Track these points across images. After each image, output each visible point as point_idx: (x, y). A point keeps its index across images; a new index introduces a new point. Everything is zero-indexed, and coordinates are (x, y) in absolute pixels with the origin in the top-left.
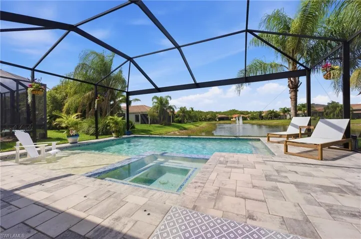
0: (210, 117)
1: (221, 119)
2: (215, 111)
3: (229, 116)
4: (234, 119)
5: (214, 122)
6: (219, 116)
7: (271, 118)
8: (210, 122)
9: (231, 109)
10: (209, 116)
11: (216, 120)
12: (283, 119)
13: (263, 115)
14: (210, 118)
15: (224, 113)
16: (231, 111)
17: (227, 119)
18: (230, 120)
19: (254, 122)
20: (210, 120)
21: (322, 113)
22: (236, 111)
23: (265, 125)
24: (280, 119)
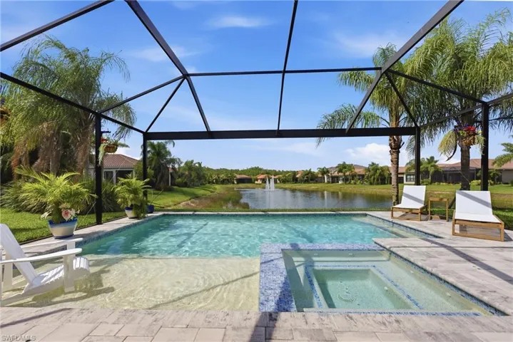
0: (224, 178)
1: (241, 181)
2: (230, 169)
3: (253, 177)
4: (259, 182)
5: (230, 186)
6: (238, 176)
7: (307, 181)
8: (224, 186)
9: (253, 167)
10: (223, 176)
11: (233, 183)
12: (321, 182)
13: (297, 176)
14: (224, 180)
15: (243, 172)
16: (252, 169)
17: (249, 181)
18: (254, 183)
19: (287, 186)
20: (223, 182)
21: (363, 176)
22: (261, 169)
23: (300, 190)
24: (317, 182)
